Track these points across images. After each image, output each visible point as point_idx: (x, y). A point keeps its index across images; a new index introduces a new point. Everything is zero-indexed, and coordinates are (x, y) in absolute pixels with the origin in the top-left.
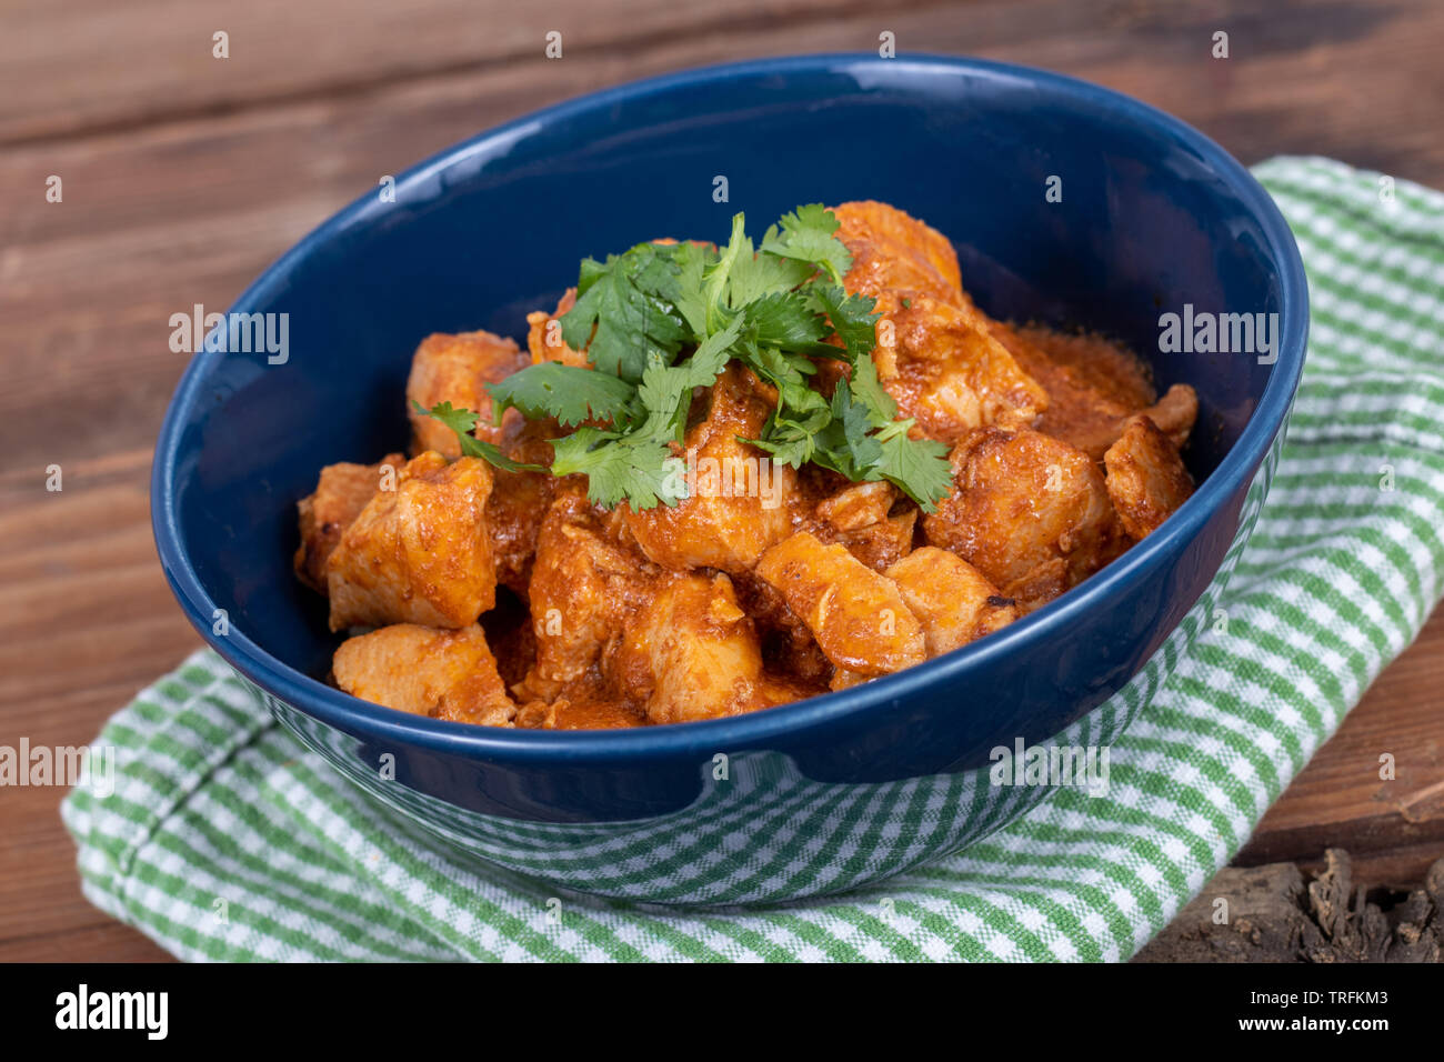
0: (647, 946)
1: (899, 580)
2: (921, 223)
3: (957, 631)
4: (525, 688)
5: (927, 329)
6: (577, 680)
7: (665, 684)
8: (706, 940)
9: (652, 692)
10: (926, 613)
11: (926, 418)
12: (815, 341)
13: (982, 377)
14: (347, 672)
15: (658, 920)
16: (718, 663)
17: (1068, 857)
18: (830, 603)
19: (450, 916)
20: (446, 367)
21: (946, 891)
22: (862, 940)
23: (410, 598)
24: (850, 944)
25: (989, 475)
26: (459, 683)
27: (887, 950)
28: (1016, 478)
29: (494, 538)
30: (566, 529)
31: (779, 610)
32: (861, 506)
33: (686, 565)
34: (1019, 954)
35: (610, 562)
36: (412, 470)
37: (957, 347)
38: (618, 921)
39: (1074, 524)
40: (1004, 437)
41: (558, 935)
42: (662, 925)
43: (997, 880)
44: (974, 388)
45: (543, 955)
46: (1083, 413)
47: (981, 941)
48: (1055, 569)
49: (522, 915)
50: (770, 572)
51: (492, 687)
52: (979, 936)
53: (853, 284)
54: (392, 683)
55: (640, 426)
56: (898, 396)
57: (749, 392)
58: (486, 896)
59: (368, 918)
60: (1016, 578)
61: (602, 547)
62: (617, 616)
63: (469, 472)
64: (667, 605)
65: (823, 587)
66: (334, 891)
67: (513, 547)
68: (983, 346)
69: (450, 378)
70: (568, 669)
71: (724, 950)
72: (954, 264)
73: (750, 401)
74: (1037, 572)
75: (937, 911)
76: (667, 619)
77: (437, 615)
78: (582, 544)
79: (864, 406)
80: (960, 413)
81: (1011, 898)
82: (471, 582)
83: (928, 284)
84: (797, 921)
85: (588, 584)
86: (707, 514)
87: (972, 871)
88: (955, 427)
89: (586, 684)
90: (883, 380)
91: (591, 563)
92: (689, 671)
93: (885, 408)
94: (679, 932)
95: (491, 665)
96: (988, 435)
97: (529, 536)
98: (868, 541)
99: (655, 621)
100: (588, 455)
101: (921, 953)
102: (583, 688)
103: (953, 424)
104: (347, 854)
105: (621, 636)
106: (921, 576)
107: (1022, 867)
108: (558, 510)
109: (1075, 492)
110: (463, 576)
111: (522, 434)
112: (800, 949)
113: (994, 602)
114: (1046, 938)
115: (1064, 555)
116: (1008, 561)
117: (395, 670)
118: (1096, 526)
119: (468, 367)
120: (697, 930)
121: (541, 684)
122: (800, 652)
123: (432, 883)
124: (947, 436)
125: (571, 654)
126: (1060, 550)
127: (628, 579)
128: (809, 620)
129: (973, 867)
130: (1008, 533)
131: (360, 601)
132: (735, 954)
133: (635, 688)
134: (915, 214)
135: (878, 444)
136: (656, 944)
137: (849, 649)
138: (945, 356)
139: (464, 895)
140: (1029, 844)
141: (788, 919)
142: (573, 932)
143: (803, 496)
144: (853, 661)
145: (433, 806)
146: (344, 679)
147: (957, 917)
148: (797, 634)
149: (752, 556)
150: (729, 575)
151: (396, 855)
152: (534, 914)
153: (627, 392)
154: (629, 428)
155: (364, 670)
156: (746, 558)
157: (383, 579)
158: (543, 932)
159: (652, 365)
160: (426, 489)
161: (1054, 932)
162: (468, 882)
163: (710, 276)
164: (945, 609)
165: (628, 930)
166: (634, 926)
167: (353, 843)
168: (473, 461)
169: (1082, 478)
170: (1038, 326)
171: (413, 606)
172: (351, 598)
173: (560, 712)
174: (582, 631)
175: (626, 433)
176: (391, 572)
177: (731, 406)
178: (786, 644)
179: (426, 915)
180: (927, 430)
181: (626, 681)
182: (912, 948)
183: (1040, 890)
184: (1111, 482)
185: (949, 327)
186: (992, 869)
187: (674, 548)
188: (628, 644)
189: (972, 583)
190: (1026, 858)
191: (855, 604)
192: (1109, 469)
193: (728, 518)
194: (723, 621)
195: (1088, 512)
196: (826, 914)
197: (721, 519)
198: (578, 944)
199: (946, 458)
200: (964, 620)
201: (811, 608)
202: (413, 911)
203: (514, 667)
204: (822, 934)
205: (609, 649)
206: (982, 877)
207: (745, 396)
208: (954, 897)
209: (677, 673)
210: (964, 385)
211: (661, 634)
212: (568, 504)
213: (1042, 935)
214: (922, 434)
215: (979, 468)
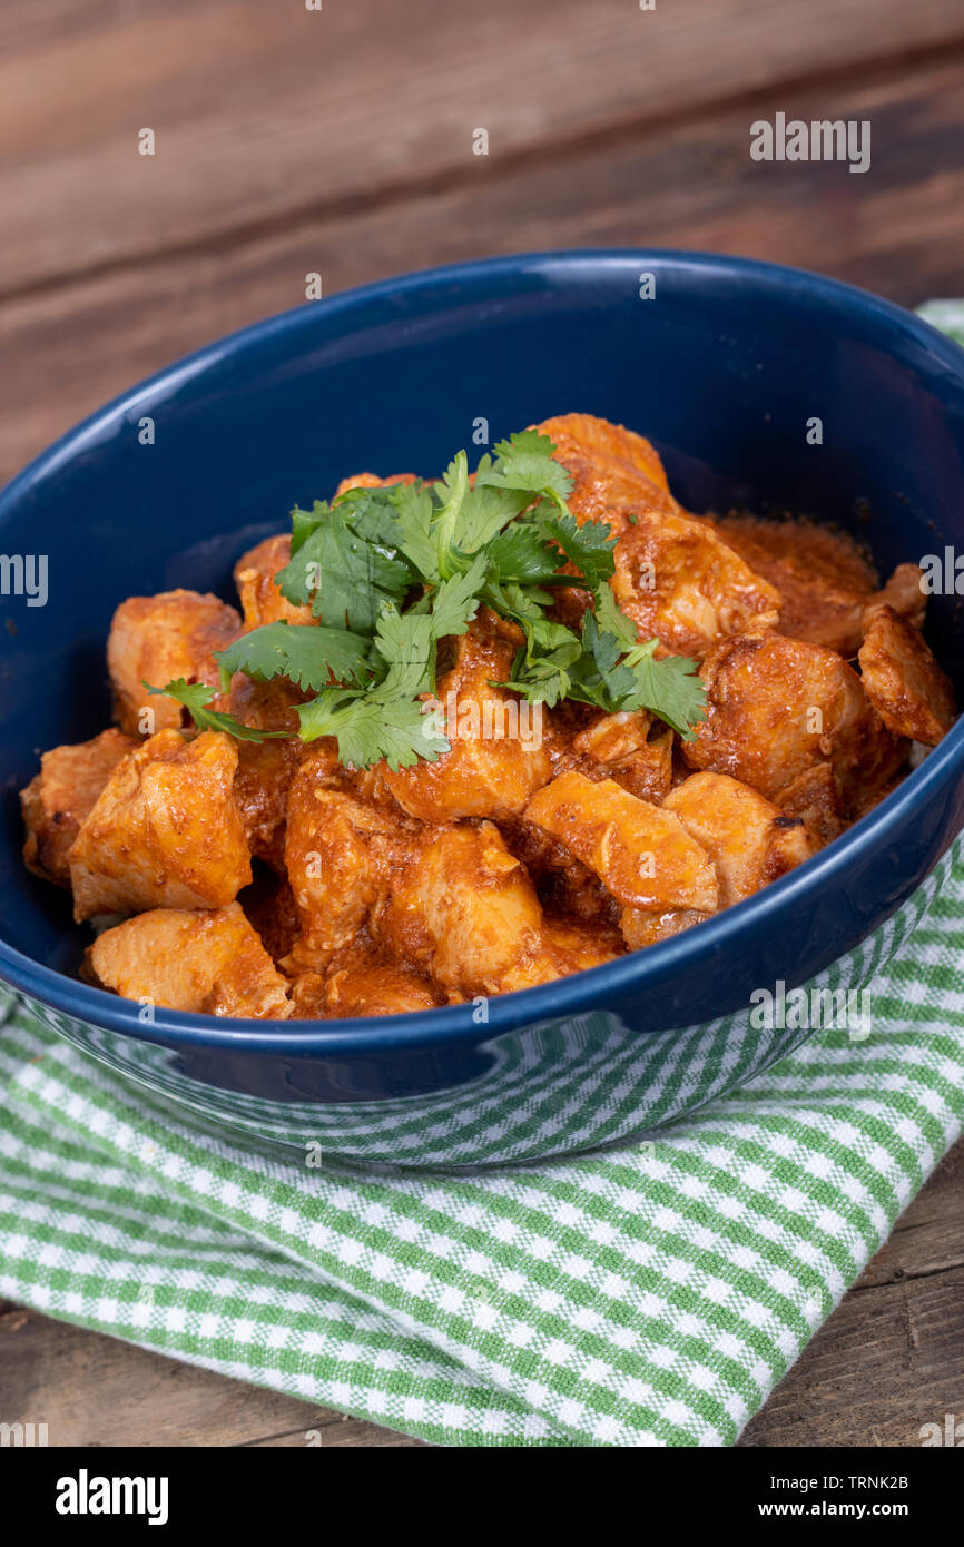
0: (459, 1211)
1: (678, 810)
2: (620, 428)
3: (746, 856)
4: (293, 960)
5: (658, 544)
6: (347, 946)
7: (449, 944)
8: (518, 1197)
9: (434, 952)
10: (712, 842)
11: (665, 634)
12: (551, 573)
13: (715, 584)
14: (108, 968)
15: (463, 1182)
16: (501, 917)
17: (866, 1063)
18: (612, 842)
19: (243, 1202)
20: (153, 634)
21: (752, 1115)
22: (678, 1177)
23: (164, 883)
24: (667, 1183)
25: (741, 686)
26: (227, 964)
27: (706, 1185)
28: (770, 686)
29: (242, 810)
30: (319, 794)
31: (550, 852)
32: (617, 735)
33: (450, 818)
34: (839, 1171)
35: (369, 823)
36: (150, 751)
37: (688, 557)
38: (423, 1188)
39: (832, 726)
40: (753, 645)
41: (364, 1210)
42: (470, 1188)
43: (797, 1095)
44: (708, 596)
45: (351, 1233)
46: (813, 607)
47: (798, 1163)
48: (821, 775)
49: (321, 1194)
50: (541, 816)
51: (261, 965)
52: (796, 1158)
53: (577, 506)
54: (158, 973)
55: (383, 680)
56: (637, 615)
57: (493, 633)
58: (279, 1178)
59: (146, 1210)
60: (781, 787)
61: (359, 808)
62: (383, 877)
63: (214, 748)
64: (436, 861)
65: (601, 827)
66: (104, 1187)
67: (262, 816)
68: (713, 553)
69: (161, 645)
70: (337, 936)
71: (539, 1206)
72: (658, 466)
73: (496, 642)
74: (803, 780)
75: (748, 1137)
76: (439, 875)
77: (194, 897)
78: (338, 808)
79: (611, 635)
80: (698, 623)
81: (821, 1115)
82: (228, 859)
83: (641, 491)
84: (608, 1166)
85: (351, 849)
86: (472, 765)
87: (767, 1087)
88: (697, 639)
89: (357, 949)
90: (621, 602)
91: (350, 826)
92: (474, 929)
93: (627, 631)
94: (488, 1192)
95: (255, 941)
96: (733, 644)
97: (277, 805)
98: (630, 770)
99: (426, 878)
100: (334, 716)
101: (741, 1182)
102: (354, 953)
103: (693, 636)
104: (118, 1148)
105: (389, 896)
106: (700, 804)
107: (818, 1079)
108: (305, 775)
109: (830, 694)
110: (220, 855)
111: (254, 699)
112: (617, 1195)
113: (782, 823)
114: (862, 1152)
115: (825, 758)
116: (771, 772)
117: (157, 959)
118: (854, 724)
119: (177, 630)
120: (507, 1187)
121: (310, 955)
122: (575, 891)
123: (217, 1170)
124: (690, 650)
125: (339, 921)
126: (821, 753)
127: (390, 838)
128: (591, 862)
129: (767, 1083)
130: (769, 743)
131: (106, 890)
132: (552, 1208)
133: (414, 950)
134: (614, 420)
135: (629, 671)
136: (468, 1208)
137: (639, 889)
138: (677, 568)
139: (254, 1179)
140: (820, 1054)
141: (598, 1165)
142: (378, 1205)
143: (556, 731)
144: (645, 900)
145: (233, 1101)
146: (107, 975)
147: (769, 1141)
148: (573, 873)
149: (519, 801)
150: (493, 821)
151: (173, 1145)
152: (334, 1191)
153: (362, 645)
154: (373, 684)
155: (127, 963)
156: (513, 805)
157: (132, 866)
158: (347, 1209)
159: (385, 614)
160: (172, 772)
161: (869, 1144)
162: (255, 1165)
163: (439, 519)
164: (730, 836)
165: (436, 1197)
166: (441, 1192)
167: (124, 1136)
168: (215, 735)
169: (836, 678)
170: (740, 515)
171: (167, 890)
172: (97, 888)
173: (342, 985)
174: (349, 896)
175: (370, 689)
176: (141, 859)
177: (478, 650)
178: (559, 885)
179: (215, 1204)
180: (668, 646)
181: (403, 943)
182: (731, 1180)
183: (846, 1102)
184: (866, 680)
185: (681, 539)
186: (787, 1083)
187: (439, 803)
188: (398, 904)
189: (755, 806)
190: (821, 1069)
191: (637, 841)
192: (863, 667)
193: (492, 766)
194: (498, 872)
195: (844, 712)
196: (636, 1154)
197: (484, 766)
198: (386, 1217)
199: (696, 674)
200: (751, 845)
201: (593, 850)
202: (200, 1201)
203: (276, 939)
204: (637, 1177)
205: (378, 911)
206: (779, 1093)
207: (489, 638)
208: (762, 1121)
209: (461, 931)
210: (698, 594)
211: (435, 891)
212: (316, 767)
213: (858, 1149)
214: (666, 651)
215: (731, 681)
